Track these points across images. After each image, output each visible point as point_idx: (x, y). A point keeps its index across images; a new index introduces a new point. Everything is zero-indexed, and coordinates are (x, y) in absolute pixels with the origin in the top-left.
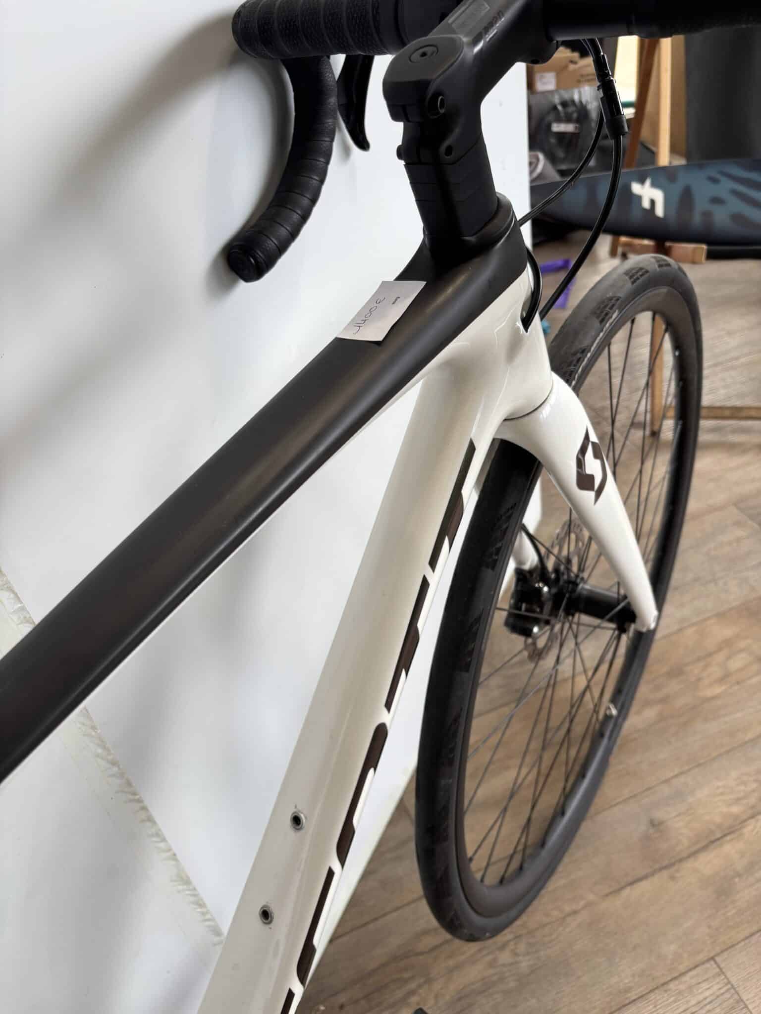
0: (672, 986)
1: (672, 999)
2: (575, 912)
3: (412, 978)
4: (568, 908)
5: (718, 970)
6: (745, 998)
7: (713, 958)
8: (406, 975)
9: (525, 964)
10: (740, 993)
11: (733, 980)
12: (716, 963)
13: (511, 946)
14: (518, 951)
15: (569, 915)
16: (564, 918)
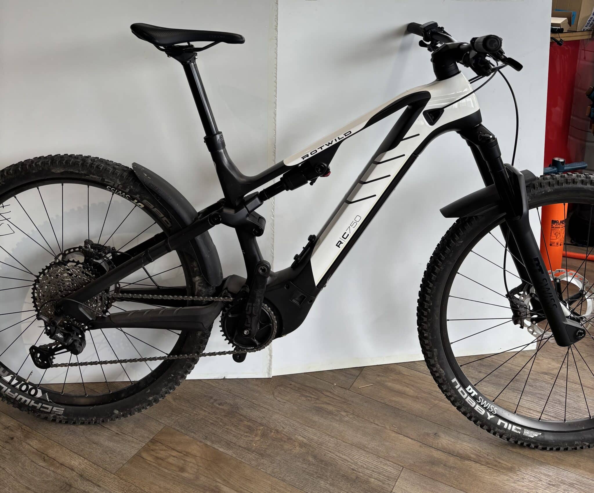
0: (381, 459)
1: (376, 460)
2: (377, 425)
3: (314, 395)
4: (376, 423)
5: (401, 470)
6: (398, 480)
7: (403, 467)
8: (313, 393)
9: (347, 419)
10: (399, 479)
11: (401, 475)
12: (403, 468)
13: (349, 414)
14: (349, 416)
15: (375, 423)
16: (372, 423)
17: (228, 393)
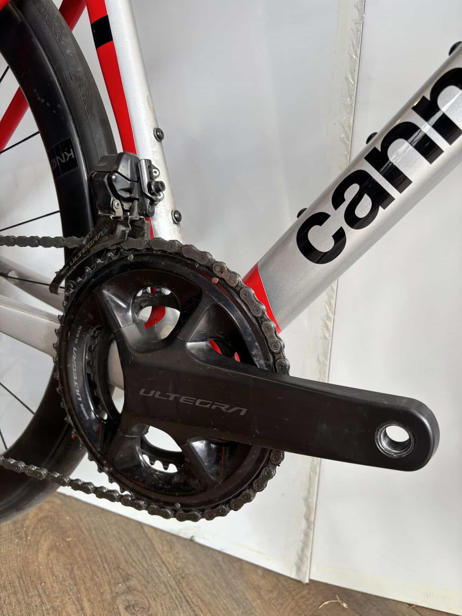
17: (173, 583)
